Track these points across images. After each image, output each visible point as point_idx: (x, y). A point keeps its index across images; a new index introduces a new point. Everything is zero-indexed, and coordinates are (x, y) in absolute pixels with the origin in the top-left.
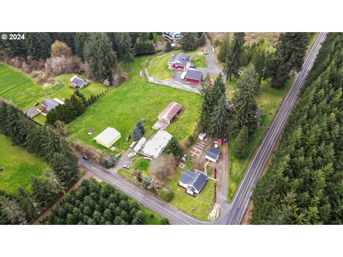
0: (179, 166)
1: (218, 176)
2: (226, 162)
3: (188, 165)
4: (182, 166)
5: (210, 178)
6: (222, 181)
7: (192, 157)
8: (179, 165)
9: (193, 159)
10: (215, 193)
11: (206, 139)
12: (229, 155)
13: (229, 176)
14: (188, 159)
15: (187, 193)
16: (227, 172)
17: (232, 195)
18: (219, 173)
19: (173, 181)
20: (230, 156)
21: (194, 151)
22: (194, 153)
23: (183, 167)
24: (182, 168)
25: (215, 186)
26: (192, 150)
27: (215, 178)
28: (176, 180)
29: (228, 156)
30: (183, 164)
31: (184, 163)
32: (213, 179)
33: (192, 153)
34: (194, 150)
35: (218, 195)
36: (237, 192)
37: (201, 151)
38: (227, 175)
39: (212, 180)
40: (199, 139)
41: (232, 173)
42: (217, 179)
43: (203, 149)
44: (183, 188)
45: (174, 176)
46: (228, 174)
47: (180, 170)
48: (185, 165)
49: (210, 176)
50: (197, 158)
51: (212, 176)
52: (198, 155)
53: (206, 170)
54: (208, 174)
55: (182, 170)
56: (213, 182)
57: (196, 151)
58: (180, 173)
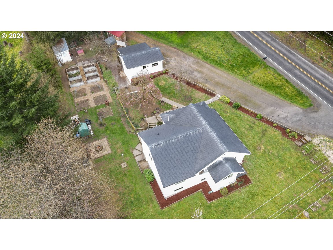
0: (95, 156)
1: (208, 87)
3: (113, 132)
4: (99, 147)
6: (228, 88)
7: (96, 108)
9: (104, 109)
10: (263, 119)
13: (223, 69)
14: (93, 121)
15: (218, 194)
16: (207, 66)
17: (288, 90)
18: (201, 80)
21: (82, 92)
22: (90, 97)
23: (108, 148)
24: (108, 151)
25: (239, 108)
27: (212, 95)
28: (138, 199)
30: (95, 143)
31: (97, 137)
33: (84, 102)
34: (79, 92)
35: (275, 117)
36: (287, 75)
38: (218, 72)
41: (218, 60)
42: (217, 92)
44: (188, 198)
46: (217, 69)
47: (109, 165)
48: (105, 139)
49: (196, 101)
50: (110, 100)
51: (200, 99)
52: (103, 92)
53: (168, 100)
54: (185, 103)
55: (115, 157)
56: (222, 107)
57: (88, 90)
58: (118, 170)
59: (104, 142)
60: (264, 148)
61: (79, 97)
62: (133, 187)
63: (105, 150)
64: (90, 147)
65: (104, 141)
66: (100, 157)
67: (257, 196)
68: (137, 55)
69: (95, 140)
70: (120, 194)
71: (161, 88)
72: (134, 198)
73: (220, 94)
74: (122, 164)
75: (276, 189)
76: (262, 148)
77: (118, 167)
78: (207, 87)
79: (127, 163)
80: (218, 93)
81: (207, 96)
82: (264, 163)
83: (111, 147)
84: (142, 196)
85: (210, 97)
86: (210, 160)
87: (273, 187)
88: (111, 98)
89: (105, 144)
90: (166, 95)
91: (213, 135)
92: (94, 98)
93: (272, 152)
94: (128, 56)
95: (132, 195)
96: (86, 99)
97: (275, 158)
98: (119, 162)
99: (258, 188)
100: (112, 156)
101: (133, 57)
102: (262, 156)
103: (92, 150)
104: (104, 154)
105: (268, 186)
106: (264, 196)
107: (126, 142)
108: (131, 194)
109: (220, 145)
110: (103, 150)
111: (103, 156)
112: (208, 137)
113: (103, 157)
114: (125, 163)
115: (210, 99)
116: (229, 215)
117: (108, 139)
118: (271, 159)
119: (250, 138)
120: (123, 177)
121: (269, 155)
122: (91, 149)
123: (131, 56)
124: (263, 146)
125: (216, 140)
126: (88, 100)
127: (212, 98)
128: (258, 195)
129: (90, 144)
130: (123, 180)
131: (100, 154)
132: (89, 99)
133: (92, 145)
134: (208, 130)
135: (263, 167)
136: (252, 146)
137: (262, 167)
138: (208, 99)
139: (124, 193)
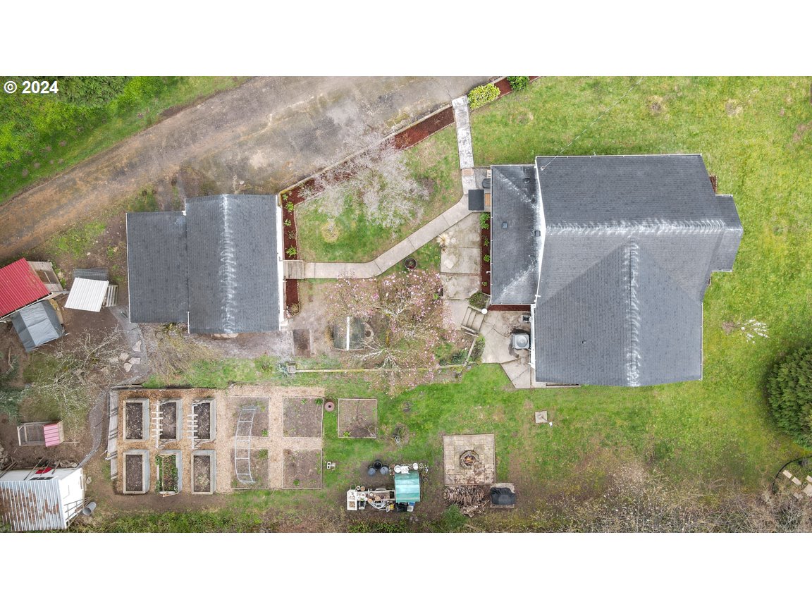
0: (486, 474)
1: (411, 112)
2: (218, 123)
3: (434, 417)
4: (468, 459)
5: (467, 161)
7: (330, 435)
8: (480, 487)
9: (346, 417)
11: (54, 435)
12: (121, 134)
19: (654, 430)
20: (118, 124)
22: (278, 442)
23: (477, 440)
24: (486, 444)
26: (261, 477)
27: (446, 117)
28: (633, 414)
29: (135, 143)
30: (450, 465)
31: (431, 457)
32: (463, 133)
33: (293, 463)
37: (220, 406)
39: (475, 140)
40: (89, 497)
42: (442, 98)
43: (186, 402)
45: (607, 453)
47: (527, 448)
48: (447, 440)
49: (442, 172)
50: (318, 392)
51: (443, 156)
52: (270, 404)
53: (405, 243)
54: (437, 205)
55: (509, 431)
56: (499, 118)
57: (248, 443)
58: (547, 432)
59: (454, 445)
60: (661, 99)
61: (266, 475)
62: (601, 415)
63: (481, 447)
64: (455, 480)
65: (451, 444)
66: (496, 464)
67: (743, 185)
68: (233, 280)
69: (441, 464)
70: (604, 445)
71: (347, 242)
72: (625, 420)
73: (452, 95)
74: (538, 421)
75: (753, 141)
76: (659, 102)
77: (539, 431)
78: (412, 115)
79: (539, 409)
80: (446, 99)
81: (443, 133)
82: (693, 124)
83: (478, 433)
84: (629, 405)
85: (451, 129)
86: (706, 264)
87: (747, 141)
88: (309, 389)
89: (461, 443)
90: (381, 241)
91: (670, 230)
92: (286, 432)
93: (679, 88)
94: (231, 312)
95: (619, 422)
96: (281, 456)
97: (694, 90)
98: (528, 426)
99: (730, 173)
100: (504, 436)
101: (240, 297)
102: (674, 114)
103: (468, 476)
104: (492, 451)
105: (739, 152)
106: (752, 171)
107: (480, 393)
108: (615, 423)
109: (702, 231)
110: (478, 451)
111: (496, 455)
112: (661, 242)
113: (498, 457)
114: (537, 413)
115: (455, 131)
116: (748, 261)
117: (448, 433)
118: (692, 102)
119: (622, 111)
120: (568, 428)
121: (681, 97)
122: (463, 477)
123: (235, 303)
124: (656, 97)
125: (685, 231)
126: (288, 452)
127: (458, 124)
128: (743, 182)
129: (447, 476)
130: (577, 430)
131: (487, 460)
132: (286, 447)
133: (451, 473)
134: (646, 234)
135: (698, 132)
136: (643, 119)
137: (697, 134)
138: (456, 137)
139: (608, 437)
